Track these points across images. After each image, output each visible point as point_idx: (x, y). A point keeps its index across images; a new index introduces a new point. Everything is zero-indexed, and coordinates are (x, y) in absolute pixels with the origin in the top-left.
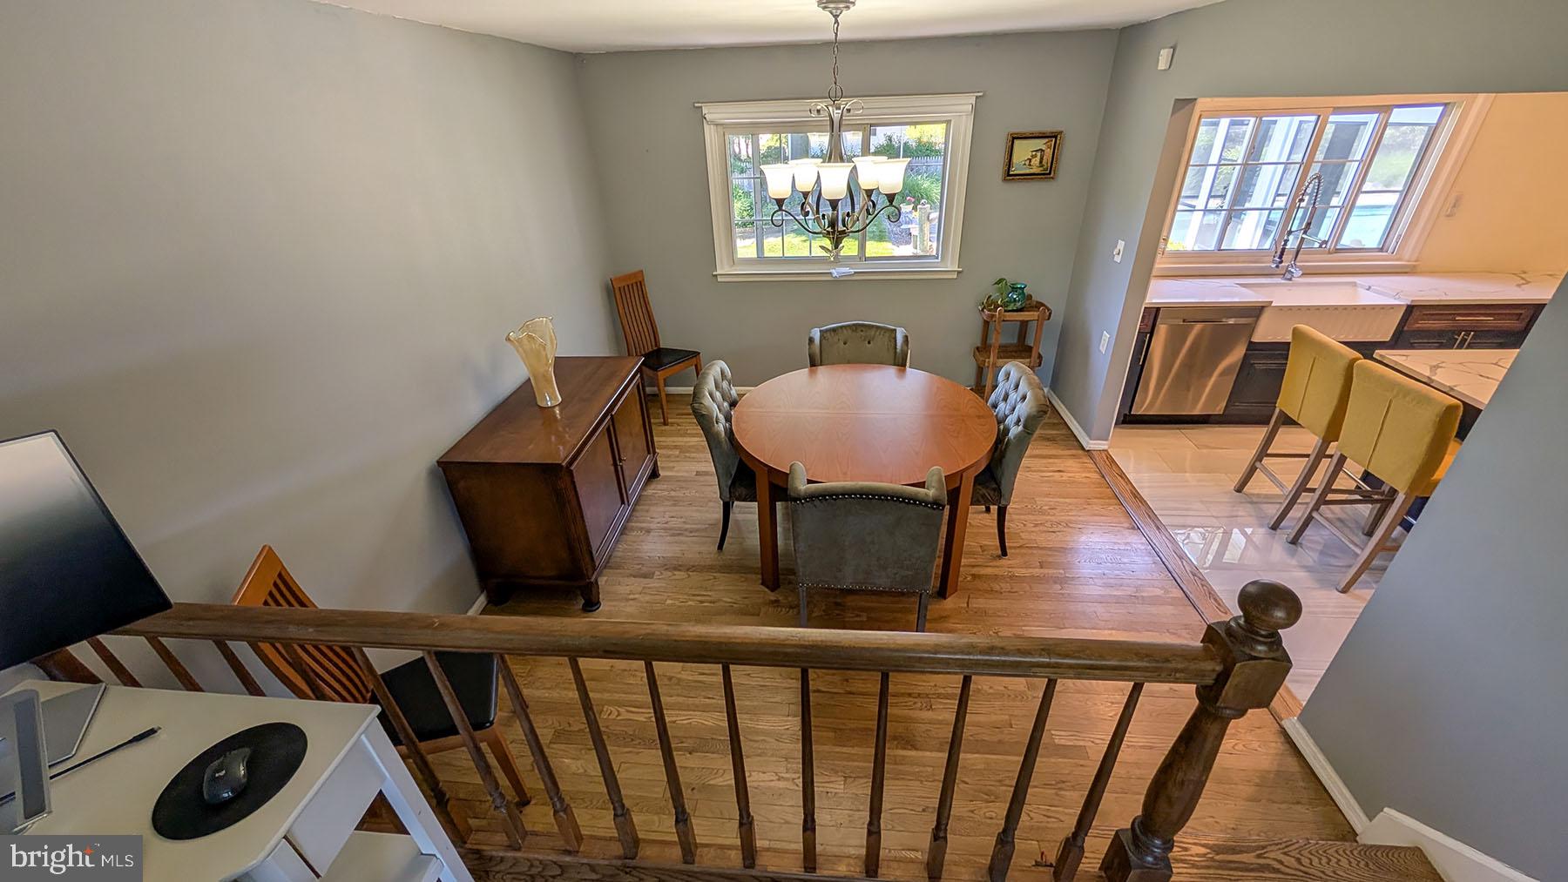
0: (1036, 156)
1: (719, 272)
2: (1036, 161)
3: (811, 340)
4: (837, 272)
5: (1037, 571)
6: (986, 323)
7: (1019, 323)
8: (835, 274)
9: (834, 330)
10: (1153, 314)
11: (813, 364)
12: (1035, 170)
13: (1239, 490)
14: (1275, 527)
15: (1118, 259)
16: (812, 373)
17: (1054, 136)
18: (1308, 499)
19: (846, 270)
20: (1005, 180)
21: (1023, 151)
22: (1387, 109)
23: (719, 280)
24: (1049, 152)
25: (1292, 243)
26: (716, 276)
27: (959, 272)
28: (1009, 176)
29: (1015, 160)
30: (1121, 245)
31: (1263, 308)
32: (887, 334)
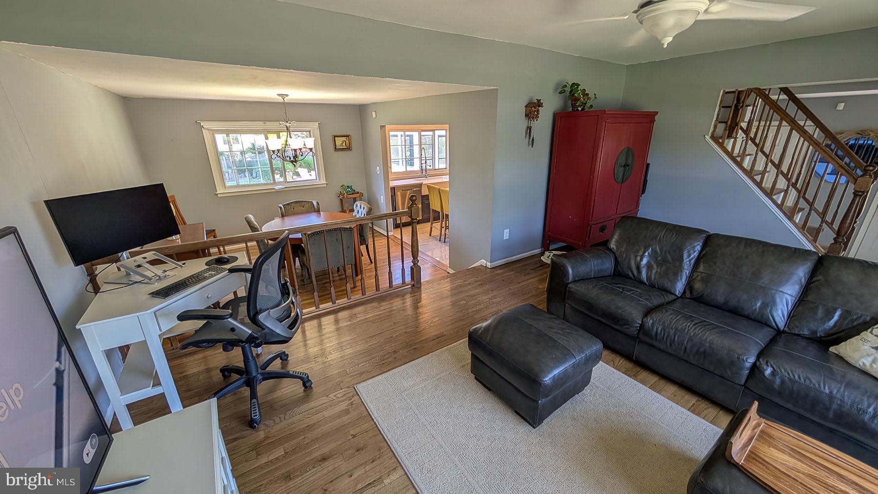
0: (343, 143)
1: (218, 192)
2: (344, 144)
3: (281, 208)
4: (277, 187)
5: (383, 264)
6: (341, 200)
7: (352, 199)
8: (277, 188)
9: (288, 204)
10: (393, 189)
11: (283, 216)
12: (344, 147)
13: (430, 235)
14: (440, 241)
15: (378, 172)
16: (283, 219)
17: (348, 136)
18: (443, 230)
19: (281, 186)
20: (335, 151)
21: (339, 141)
22: (433, 131)
23: (219, 196)
24: (347, 142)
25: (424, 167)
26: (217, 194)
27: (327, 184)
28: (336, 149)
29: (337, 144)
30: (378, 168)
31: (421, 185)
32: (310, 203)
